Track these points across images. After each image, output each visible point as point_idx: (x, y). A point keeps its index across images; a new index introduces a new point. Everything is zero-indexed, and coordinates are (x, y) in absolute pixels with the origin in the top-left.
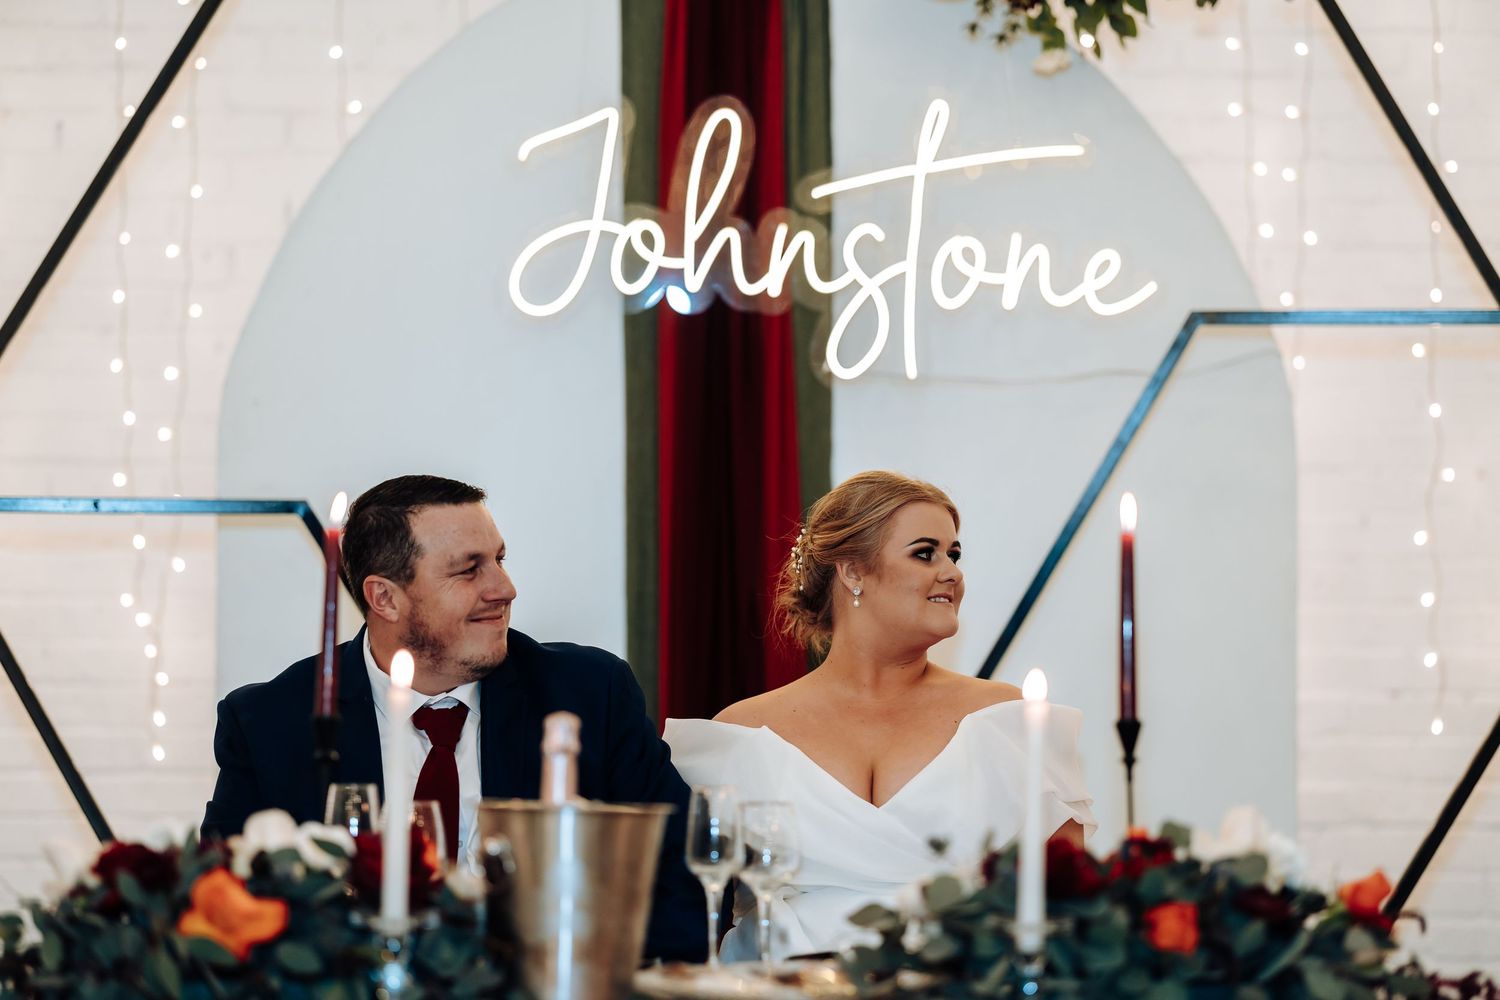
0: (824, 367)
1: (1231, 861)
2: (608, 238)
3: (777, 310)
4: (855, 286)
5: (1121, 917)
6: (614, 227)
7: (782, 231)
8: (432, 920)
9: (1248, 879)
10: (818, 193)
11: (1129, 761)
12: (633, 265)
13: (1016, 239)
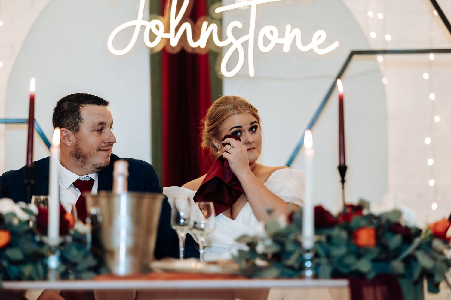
0: (220, 72)
1: (386, 214)
2: (143, 27)
3: (203, 53)
4: (231, 44)
5: (344, 235)
6: (145, 23)
7: (205, 24)
8: (69, 239)
9: (393, 219)
10: (218, 10)
11: (343, 181)
12: (152, 37)
13: (288, 27)
